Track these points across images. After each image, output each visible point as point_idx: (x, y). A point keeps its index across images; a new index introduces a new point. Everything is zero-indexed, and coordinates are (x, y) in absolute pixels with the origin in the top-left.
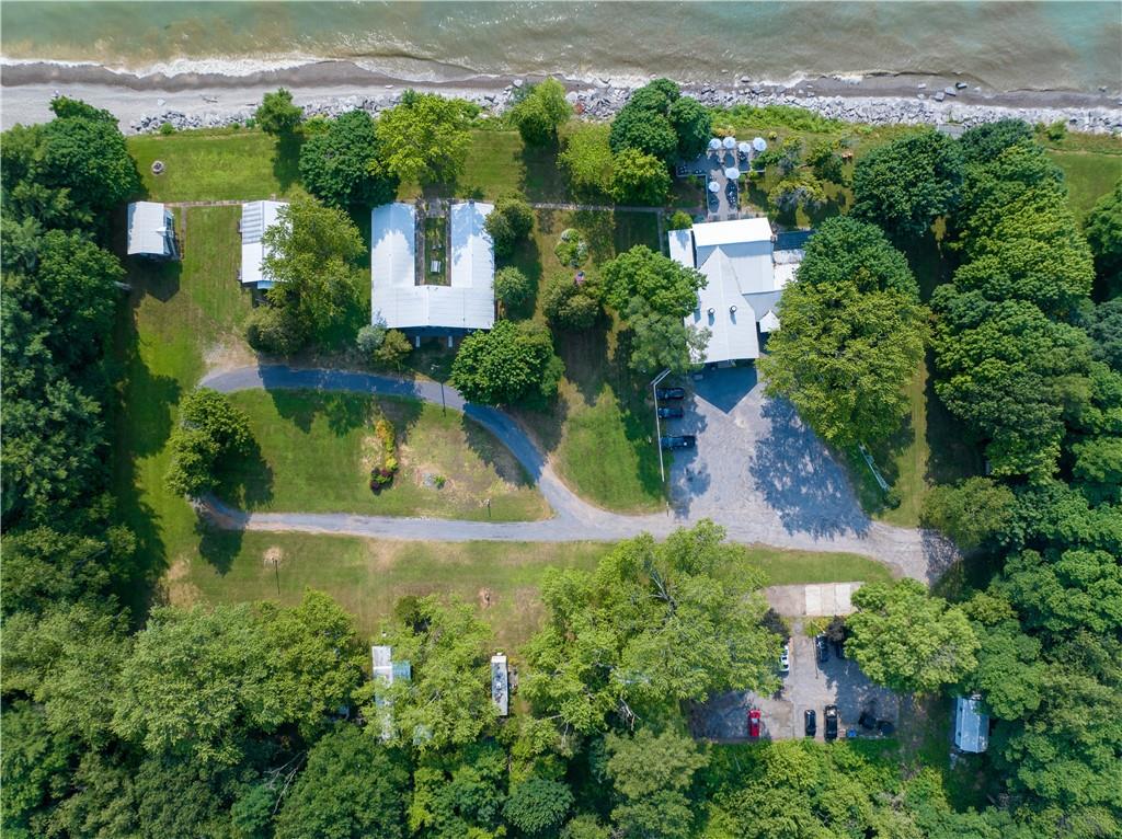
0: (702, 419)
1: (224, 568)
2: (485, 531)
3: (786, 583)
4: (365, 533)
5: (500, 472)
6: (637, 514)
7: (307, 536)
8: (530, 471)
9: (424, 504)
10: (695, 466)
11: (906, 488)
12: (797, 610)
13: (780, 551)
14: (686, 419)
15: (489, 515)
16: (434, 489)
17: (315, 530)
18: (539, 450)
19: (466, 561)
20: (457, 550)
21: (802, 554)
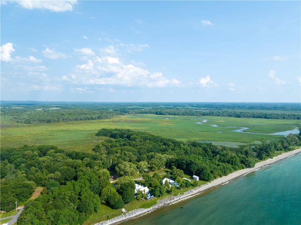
1: (165, 171)
12: (113, 181)
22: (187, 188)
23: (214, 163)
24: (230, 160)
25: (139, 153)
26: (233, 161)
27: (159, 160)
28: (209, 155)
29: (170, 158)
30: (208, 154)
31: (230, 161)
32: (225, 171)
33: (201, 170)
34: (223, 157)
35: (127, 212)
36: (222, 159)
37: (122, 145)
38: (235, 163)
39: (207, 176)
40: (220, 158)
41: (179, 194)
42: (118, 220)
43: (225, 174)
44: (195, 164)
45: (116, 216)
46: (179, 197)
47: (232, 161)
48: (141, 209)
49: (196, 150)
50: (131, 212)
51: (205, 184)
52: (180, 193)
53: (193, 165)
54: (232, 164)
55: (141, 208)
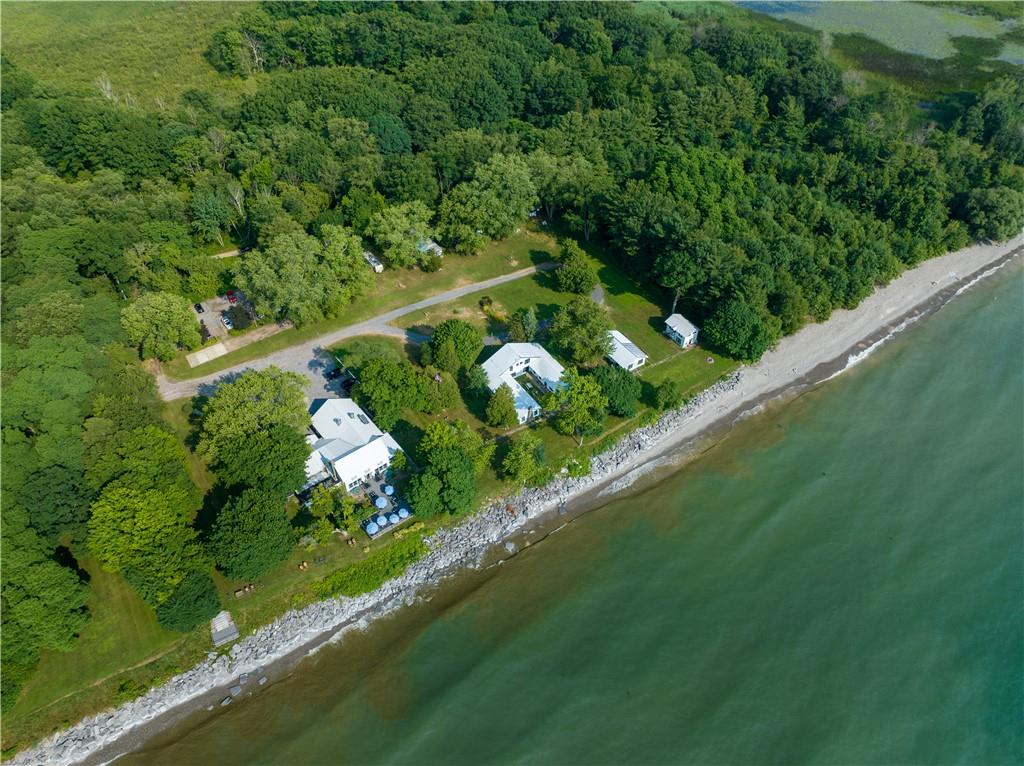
0: (328, 390)
1: (531, 252)
2: (419, 305)
3: (239, 350)
4: (479, 284)
5: (428, 327)
6: (343, 340)
7: (504, 274)
8: (412, 334)
9: (457, 303)
10: (320, 370)
11: (181, 418)
12: (228, 343)
13: (250, 360)
14: (338, 386)
15: (422, 312)
16: (457, 309)
17: (502, 277)
18: (414, 343)
19: (421, 293)
20: (428, 295)
21: (236, 364)
22: (617, 419)
23: (802, 207)
24: (896, 201)
25: (407, 121)
26: (912, 205)
27: (499, 195)
28: (787, 140)
29: (562, 180)
30: (781, 133)
31: (891, 205)
32: (850, 286)
33: (718, 294)
34: (859, 168)
35: (237, 641)
36: (854, 180)
37: (343, 35)
38: (917, 220)
39: (744, 336)
40: (843, 173)
41: (564, 470)
42: (183, 698)
43: (849, 297)
44: (692, 252)
45: (171, 669)
46: (557, 492)
47: (905, 208)
48: (325, 604)
49: (722, 102)
50: (261, 633)
51: (723, 378)
52: (569, 468)
53: (680, 258)
54: (900, 224)
55: (324, 595)
